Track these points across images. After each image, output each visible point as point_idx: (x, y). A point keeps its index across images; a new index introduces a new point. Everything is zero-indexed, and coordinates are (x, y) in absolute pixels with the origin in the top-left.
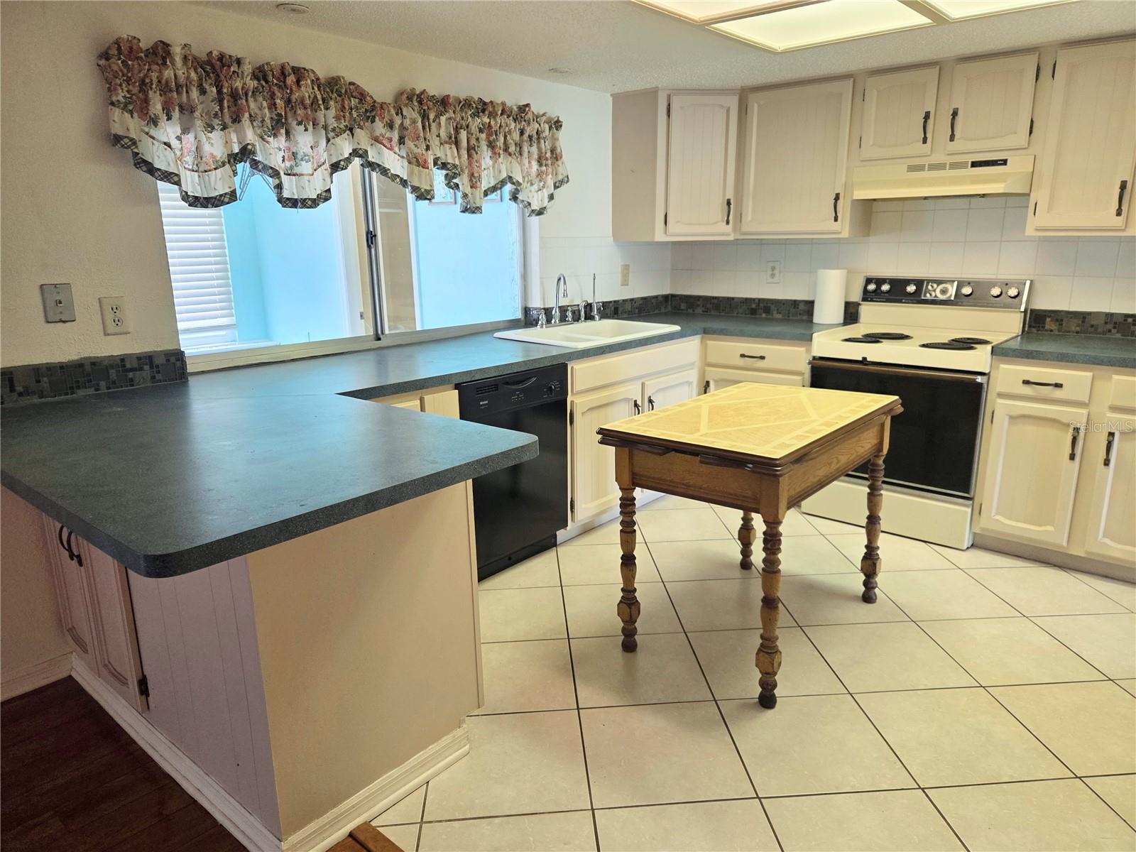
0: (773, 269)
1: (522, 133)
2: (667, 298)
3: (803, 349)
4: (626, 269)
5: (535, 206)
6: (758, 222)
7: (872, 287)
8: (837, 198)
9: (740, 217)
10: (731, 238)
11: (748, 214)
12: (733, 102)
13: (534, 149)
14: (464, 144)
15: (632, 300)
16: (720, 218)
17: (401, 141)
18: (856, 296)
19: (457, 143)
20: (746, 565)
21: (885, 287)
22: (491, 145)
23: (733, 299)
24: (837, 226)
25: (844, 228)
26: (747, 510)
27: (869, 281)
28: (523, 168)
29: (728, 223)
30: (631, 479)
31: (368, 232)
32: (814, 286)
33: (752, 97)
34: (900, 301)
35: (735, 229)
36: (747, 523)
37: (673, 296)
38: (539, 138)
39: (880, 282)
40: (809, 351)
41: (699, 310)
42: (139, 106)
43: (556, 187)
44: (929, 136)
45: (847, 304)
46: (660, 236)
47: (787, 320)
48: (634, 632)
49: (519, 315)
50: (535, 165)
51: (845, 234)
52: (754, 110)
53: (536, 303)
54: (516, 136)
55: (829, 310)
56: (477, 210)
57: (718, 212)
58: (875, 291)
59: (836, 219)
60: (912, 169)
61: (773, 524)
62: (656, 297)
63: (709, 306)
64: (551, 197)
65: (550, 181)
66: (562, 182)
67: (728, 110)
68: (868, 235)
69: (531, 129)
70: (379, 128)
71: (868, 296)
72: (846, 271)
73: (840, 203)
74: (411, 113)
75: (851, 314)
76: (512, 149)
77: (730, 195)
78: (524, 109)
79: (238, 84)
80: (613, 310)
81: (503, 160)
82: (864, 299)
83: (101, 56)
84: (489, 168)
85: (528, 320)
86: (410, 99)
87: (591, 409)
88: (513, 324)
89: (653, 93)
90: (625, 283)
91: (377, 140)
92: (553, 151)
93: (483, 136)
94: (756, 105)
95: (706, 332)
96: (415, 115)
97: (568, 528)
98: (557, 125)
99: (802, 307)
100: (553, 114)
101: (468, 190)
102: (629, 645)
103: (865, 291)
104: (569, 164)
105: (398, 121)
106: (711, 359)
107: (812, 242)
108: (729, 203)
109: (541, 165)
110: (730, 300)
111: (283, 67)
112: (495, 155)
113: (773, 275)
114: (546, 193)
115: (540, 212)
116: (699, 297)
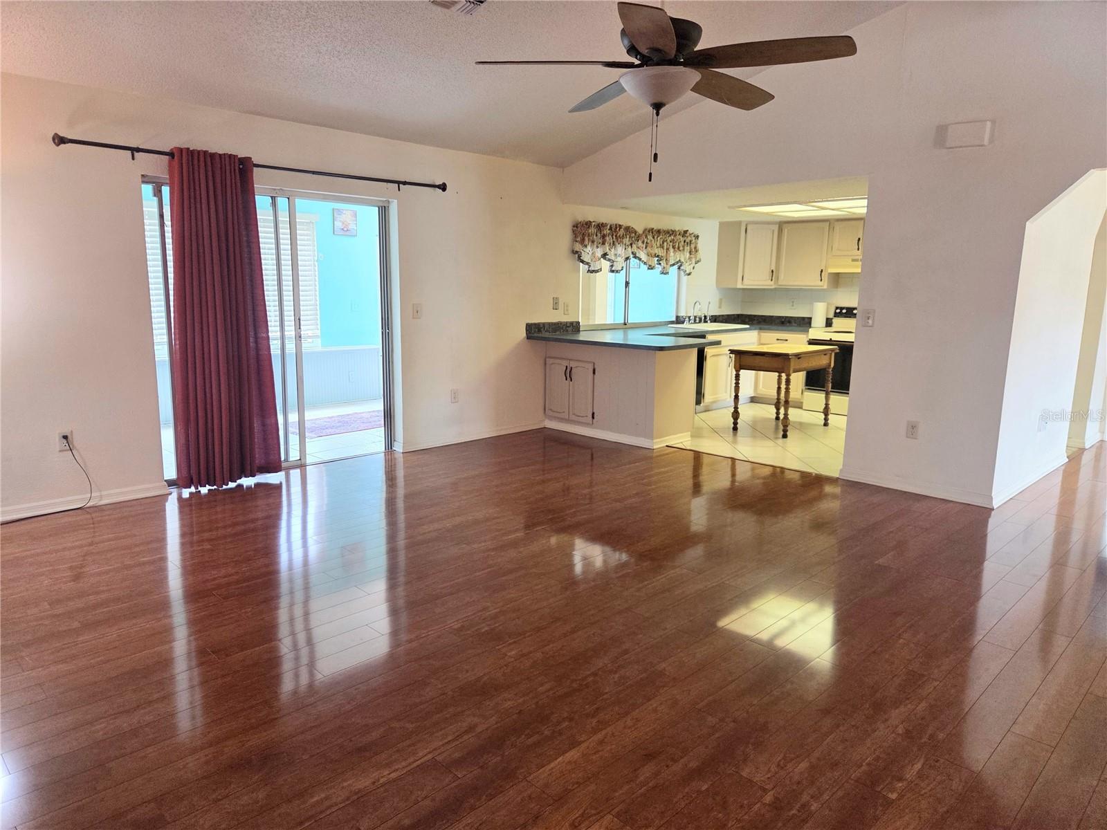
0: (793, 302)
1: (685, 242)
2: (739, 316)
3: (805, 336)
4: (721, 300)
5: (688, 272)
6: (786, 280)
7: (838, 311)
8: (822, 271)
9: (778, 278)
10: (773, 287)
11: (782, 277)
12: (776, 228)
13: (688, 248)
14: (665, 248)
15: (723, 316)
16: (768, 278)
17: (646, 248)
18: (831, 315)
19: (663, 248)
20: (777, 418)
21: (844, 311)
22: (674, 247)
23: (772, 316)
24: (821, 283)
25: (825, 285)
26: (780, 372)
27: (837, 308)
28: (684, 256)
29: (772, 280)
30: (740, 367)
31: (626, 282)
32: (812, 311)
33: (785, 225)
34: (850, 317)
35: (775, 283)
36: (780, 377)
37: (742, 315)
38: (691, 243)
39: (842, 309)
40: (807, 336)
41: (755, 322)
42: (582, 241)
43: (696, 263)
44: (860, 247)
45: (827, 319)
46: (740, 286)
47: (799, 325)
48: (737, 423)
49: (674, 319)
50: (688, 255)
51: (825, 287)
52: (785, 231)
53: (682, 314)
54: (682, 243)
55: (819, 321)
56: (667, 273)
57: (767, 274)
58: (839, 313)
59: (821, 280)
60: (853, 260)
61: (788, 376)
62: (734, 315)
63: (760, 320)
64: (693, 268)
65: (694, 261)
66: (698, 261)
67: (773, 231)
68: (837, 287)
69: (688, 240)
70: (640, 243)
71: (836, 315)
72: (826, 304)
73: (823, 274)
74: (650, 237)
75: (829, 323)
76: (681, 248)
77: (773, 268)
78: (686, 232)
79: (605, 232)
80: (715, 319)
81: (678, 254)
82: (835, 316)
83: (574, 227)
84: (673, 256)
85: (679, 320)
86: (649, 232)
87: (713, 356)
88: (672, 322)
89: (739, 223)
90: (720, 307)
91: (638, 248)
92: (695, 248)
93: (671, 244)
94: (786, 230)
95: (761, 329)
96: (651, 238)
97: (701, 405)
98: (697, 237)
99: (806, 320)
100: (696, 233)
101: (665, 265)
102: (735, 429)
103: (835, 313)
104: (701, 254)
105: (646, 240)
106: (763, 342)
107: (811, 290)
108: (772, 271)
109: (691, 254)
110: (771, 317)
111: (616, 225)
112: (675, 251)
113: (793, 306)
114: (692, 266)
115: (689, 274)
116: (755, 316)
